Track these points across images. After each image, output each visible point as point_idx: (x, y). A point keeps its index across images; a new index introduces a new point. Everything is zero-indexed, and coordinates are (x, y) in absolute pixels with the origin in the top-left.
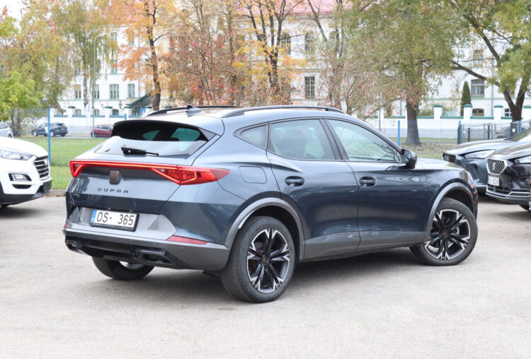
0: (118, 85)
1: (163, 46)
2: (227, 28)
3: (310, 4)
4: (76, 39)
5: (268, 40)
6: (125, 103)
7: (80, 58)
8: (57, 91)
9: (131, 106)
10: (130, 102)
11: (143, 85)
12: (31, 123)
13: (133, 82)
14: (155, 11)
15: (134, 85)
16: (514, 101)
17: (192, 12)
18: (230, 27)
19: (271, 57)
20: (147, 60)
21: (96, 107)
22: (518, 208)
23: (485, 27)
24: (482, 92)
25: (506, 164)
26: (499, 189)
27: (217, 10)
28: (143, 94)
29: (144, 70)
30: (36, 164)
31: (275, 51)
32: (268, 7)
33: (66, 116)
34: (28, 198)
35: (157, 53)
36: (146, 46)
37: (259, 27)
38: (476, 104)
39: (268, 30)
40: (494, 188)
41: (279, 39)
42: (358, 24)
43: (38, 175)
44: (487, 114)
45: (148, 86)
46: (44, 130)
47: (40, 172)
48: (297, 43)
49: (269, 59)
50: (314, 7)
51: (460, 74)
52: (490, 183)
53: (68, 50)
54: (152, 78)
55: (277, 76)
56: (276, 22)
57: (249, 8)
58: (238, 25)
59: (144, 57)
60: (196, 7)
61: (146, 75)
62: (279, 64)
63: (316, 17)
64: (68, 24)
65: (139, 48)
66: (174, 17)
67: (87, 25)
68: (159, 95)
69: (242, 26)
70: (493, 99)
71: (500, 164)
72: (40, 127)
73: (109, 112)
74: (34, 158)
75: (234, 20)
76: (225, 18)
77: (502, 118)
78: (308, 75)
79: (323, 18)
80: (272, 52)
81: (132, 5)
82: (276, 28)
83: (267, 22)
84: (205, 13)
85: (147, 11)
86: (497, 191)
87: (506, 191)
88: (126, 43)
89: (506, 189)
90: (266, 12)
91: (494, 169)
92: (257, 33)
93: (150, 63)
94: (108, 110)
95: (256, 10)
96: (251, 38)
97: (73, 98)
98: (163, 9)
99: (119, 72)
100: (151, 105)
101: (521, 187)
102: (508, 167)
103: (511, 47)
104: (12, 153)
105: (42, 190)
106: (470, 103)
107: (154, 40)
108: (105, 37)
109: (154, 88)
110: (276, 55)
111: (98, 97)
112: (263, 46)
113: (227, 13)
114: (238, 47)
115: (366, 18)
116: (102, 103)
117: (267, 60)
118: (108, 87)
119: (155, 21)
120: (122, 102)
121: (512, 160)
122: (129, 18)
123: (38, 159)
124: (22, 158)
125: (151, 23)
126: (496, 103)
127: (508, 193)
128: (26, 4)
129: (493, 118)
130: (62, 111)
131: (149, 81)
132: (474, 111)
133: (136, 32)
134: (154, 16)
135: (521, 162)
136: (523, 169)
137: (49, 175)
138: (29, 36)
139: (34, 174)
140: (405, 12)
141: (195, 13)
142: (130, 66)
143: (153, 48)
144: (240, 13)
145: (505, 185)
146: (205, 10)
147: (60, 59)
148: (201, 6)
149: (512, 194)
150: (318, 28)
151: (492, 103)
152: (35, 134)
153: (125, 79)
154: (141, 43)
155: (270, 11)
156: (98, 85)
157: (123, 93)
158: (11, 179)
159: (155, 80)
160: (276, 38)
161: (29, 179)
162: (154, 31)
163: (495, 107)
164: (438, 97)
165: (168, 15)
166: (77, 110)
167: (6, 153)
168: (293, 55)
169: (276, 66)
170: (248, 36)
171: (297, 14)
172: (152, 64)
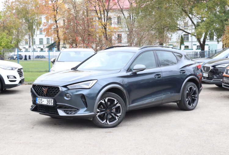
0: (43, 39)
1: (61, 23)
2: (86, 15)
3: (119, 5)
4: (25, 20)
5: (102, 20)
6: (46, 46)
7: (27, 28)
8: (18, 41)
9: (48, 47)
10: (48, 45)
11: (53, 38)
12: (8, 55)
13: (49, 37)
14: (57, 9)
15: (49, 39)
16: (202, 43)
17: (72, 9)
18: (87, 15)
19: (104, 26)
20: (54, 28)
21: (34, 48)
22: (215, 86)
23: (190, 14)
24: (188, 39)
25: (211, 68)
26: (208, 78)
27: (82, 8)
28: (53, 42)
29: (53, 33)
30: (18, 71)
31: (106, 24)
32: (102, 6)
33: (22, 52)
34: (15, 85)
35: (58, 26)
36: (54, 23)
37: (99, 15)
38: (186, 44)
39: (103, 16)
40: (206, 78)
41: (107, 19)
42: (139, 13)
43: (19, 76)
44: (190, 48)
45: (55, 39)
46: (13, 57)
47: (20, 75)
48: (115, 20)
49: (103, 27)
50: (121, 6)
51: (180, 32)
52: (204, 76)
53: (22, 25)
54: (56, 36)
55: (106, 34)
56: (106, 13)
57: (95, 7)
58: (90, 14)
59: (53, 27)
60: (74, 7)
61: (54, 35)
62: (107, 29)
63: (122, 10)
64: (22, 15)
65: (51, 24)
66: (65, 11)
67: (30, 15)
68: (59, 43)
69: (92, 14)
70: (192, 42)
71: (208, 68)
72: (12, 56)
73: (39, 50)
74: (17, 69)
75: (89, 12)
76: (85, 11)
77: (196, 49)
78: (119, 33)
79: (125, 10)
80: (104, 24)
81: (48, 7)
82: (106, 15)
83: (102, 13)
84: (77, 9)
85: (54, 9)
86: (207, 79)
87: (211, 79)
88: (45, 21)
89: (211, 78)
90: (101, 9)
91: (205, 70)
92: (98, 17)
93: (55, 29)
94: (39, 49)
95: (97, 8)
96: (95, 19)
97: (25, 44)
98: (60, 8)
99: (43, 33)
100: (56, 47)
101: (217, 77)
102: (212, 69)
103: (200, 21)
104: (8, 67)
105: (21, 82)
106: (183, 44)
107: (57, 20)
108: (37, 20)
109: (57, 40)
110: (106, 26)
111: (35, 43)
112: (101, 22)
113: (86, 9)
114: (91, 22)
115: (143, 10)
116: (36, 46)
117: (102, 28)
118: (39, 39)
119: (57, 13)
120: (45, 46)
121: (213, 66)
122: (47, 12)
123: (19, 69)
124: (12, 69)
125: (56, 14)
126: (194, 43)
127: (212, 80)
128: (5, 7)
129: (193, 49)
130: (21, 50)
131: (55, 37)
132: (185, 47)
133: (50, 17)
134: (57, 11)
135: (217, 67)
136: (218, 70)
137: (23, 76)
138: (7, 19)
139: (17, 75)
140: (158, 8)
141: (73, 9)
142: (48, 31)
143: (57, 24)
144: (91, 9)
145: (211, 77)
146: (77, 8)
147: (19, 28)
148: (76, 6)
149: (214, 80)
150: (122, 14)
151: (192, 43)
152: (10, 59)
153: (46, 36)
154: (51, 22)
155: (103, 8)
156: (35, 39)
157: (45, 42)
158: (8, 78)
159: (58, 36)
160: (106, 19)
161: (15, 78)
162: (57, 17)
163: (194, 45)
164: (171, 41)
165: (62, 10)
166: (26, 49)
167: (6, 67)
168: (113, 26)
169: (106, 30)
170: (94, 18)
171: (114, 9)
172: (56, 30)
